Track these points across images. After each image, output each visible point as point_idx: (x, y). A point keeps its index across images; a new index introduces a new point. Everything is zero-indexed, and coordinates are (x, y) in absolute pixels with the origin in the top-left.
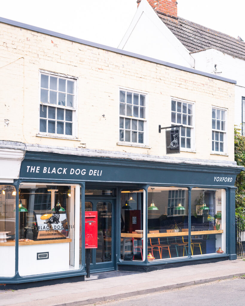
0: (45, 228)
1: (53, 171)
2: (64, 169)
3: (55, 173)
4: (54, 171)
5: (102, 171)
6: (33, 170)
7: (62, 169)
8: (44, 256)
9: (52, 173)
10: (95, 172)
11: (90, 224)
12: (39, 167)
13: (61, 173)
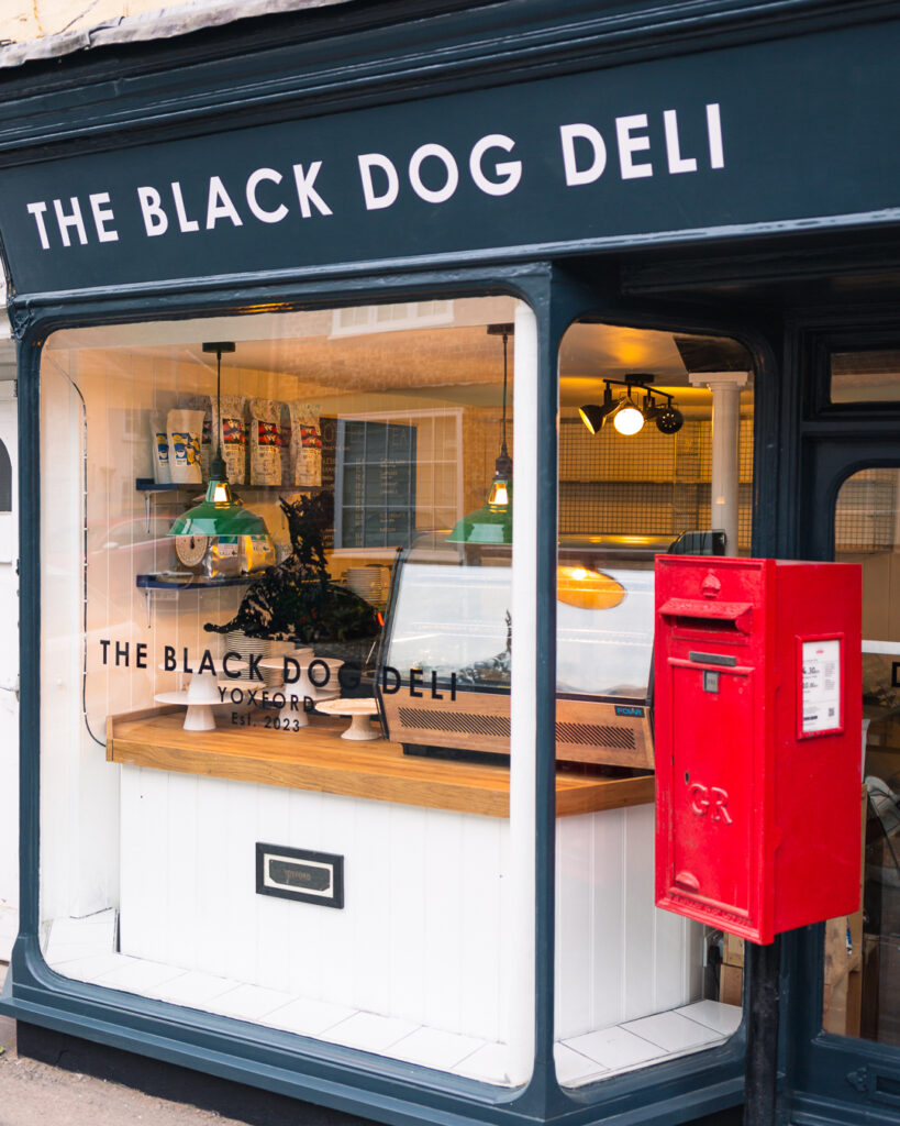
0: (211, 667)
1: (214, 213)
2: (298, 169)
3: (237, 221)
4: (220, 204)
5: (713, 111)
6: (72, 230)
7: (276, 177)
8: (305, 876)
9: (211, 225)
10: (627, 146)
11: (711, 683)
12: (104, 198)
13: (282, 212)
